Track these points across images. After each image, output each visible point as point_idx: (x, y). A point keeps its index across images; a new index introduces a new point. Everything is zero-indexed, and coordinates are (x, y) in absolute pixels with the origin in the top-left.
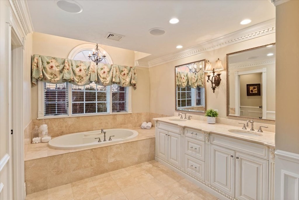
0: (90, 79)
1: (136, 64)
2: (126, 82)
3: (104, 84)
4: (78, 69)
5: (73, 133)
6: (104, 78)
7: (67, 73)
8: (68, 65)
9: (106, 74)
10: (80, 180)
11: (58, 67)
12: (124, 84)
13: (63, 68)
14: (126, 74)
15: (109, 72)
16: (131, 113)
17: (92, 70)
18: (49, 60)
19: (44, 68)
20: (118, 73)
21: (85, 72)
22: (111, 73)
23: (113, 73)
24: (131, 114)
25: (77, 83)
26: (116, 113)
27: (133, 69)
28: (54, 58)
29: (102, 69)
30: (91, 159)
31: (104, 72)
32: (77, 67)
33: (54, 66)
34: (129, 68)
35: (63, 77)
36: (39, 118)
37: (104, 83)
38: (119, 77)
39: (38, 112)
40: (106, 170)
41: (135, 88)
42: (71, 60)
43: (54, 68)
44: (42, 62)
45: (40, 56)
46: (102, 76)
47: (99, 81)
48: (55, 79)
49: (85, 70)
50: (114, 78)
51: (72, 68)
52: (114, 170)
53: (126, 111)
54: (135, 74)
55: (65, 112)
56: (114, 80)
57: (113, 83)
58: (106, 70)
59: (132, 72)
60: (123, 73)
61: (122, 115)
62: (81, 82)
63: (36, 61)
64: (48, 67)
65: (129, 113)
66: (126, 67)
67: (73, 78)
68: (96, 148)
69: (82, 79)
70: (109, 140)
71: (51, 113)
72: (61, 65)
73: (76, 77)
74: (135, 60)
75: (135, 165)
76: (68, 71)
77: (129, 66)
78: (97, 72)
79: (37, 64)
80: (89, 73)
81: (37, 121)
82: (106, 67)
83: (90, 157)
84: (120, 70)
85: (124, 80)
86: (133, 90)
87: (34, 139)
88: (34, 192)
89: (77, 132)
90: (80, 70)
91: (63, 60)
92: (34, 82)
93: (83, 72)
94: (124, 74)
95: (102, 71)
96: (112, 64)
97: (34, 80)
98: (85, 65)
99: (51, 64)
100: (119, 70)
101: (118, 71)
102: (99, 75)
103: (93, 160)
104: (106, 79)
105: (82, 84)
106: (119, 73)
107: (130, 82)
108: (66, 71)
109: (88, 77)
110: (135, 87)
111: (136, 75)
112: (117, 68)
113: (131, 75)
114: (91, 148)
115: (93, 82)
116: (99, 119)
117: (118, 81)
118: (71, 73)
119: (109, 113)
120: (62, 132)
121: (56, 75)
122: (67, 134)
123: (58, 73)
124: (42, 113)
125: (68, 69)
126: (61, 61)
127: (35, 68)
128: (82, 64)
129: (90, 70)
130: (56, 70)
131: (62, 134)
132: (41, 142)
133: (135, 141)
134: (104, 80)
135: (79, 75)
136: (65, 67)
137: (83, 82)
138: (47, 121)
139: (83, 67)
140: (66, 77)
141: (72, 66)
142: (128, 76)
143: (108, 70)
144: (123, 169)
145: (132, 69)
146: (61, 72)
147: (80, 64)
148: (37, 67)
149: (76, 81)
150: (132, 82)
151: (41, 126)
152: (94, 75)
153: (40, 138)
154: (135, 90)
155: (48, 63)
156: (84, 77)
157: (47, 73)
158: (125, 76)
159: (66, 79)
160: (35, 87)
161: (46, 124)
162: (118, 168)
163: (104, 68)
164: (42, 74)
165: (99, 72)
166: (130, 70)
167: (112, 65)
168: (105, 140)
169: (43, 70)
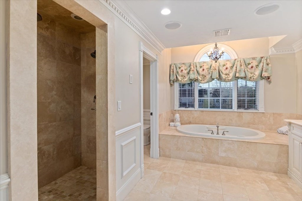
0: (211, 77)
1: (271, 52)
2: (254, 75)
3: (226, 81)
4: (201, 69)
5: (198, 124)
6: (226, 74)
7: (192, 74)
8: (194, 67)
9: (228, 70)
10: (193, 161)
11: (186, 70)
12: (251, 78)
13: (190, 70)
14: (254, 66)
15: (232, 67)
16: (263, 111)
17: (213, 68)
18: (180, 65)
19: (177, 72)
20: (243, 67)
21: (207, 71)
22: (234, 68)
23: (236, 67)
24: (264, 113)
25: (200, 81)
26: (242, 110)
27: (266, 58)
28: (184, 64)
29: (224, 65)
30: (202, 147)
31: (227, 68)
32: (201, 67)
33: (184, 69)
34: (258, 59)
35: (189, 78)
36: (175, 109)
37: (226, 79)
38: (245, 71)
39: (174, 104)
40: (216, 162)
41: (270, 82)
42: (196, 63)
43: (183, 71)
44: (176, 68)
45: (174, 64)
46: (224, 72)
47: (221, 77)
48: (184, 80)
49: (208, 69)
50: (238, 72)
51: (196, 69)
52: (225, 165)
53: (256, 109)
54: (268, 64)
55: (193, 106)
56: (237, 75)
57: (237, 78)
58: (229, 65)
59: (263, 63)
60: (250, 66)
61: (250, 114)
62: (204, 80)
63: (172, 68)
64: (179, 71)
65: (260, 111)
66: (254, 59)
67: (197, 78)
68: (206, 138)
69: (205, 78)
70: (222, 135)
71: (183, 106)
72: (188, 68)
73: (199, 76)
74: (270, 47)
75: (253, 170)
76: (193, 72)
77: (259, 56)
78: (219, 69)
79: (173, 70)
80: (211, 71)
81: (174, 111)
82: (228, 63)
83: (201, 144)
84: (246, 64)
85: (251, 73)
86: (267, 84)
87: (170, 123)
88: (164, 156)
89: (201, 124)
90: (203, 70)
91: (190, 63)
92: (172, 83)
93: (206, 71)
94: (252, 67)
95: (225, 67)
96: (236, 58)
97: (171, 82)
98: (208, 65)
99: (181, 69)
100: (244, 63)
101: (243, 65)
102: (220, 72)
103: (204, 148)
104: (229, 75)
105: (205, 82)
106: (245, 66)
107: (261, 74)
108: (191, 72)
109: (210, 75)
110: (269, 80)
111: (270, 65)
112: (241, 62)
113: (261, 67)
114: (203, 137)
115: (215, 79)
116: (222, 115)
117: (243, 75)
118: (195, 73)
119: (234, 110)
120: (190, 122)
121: (185, 77)
122: (193, 124)
123: (186, 74)
124: (177, 106)
125: (193, 71)
126: (188, 65)
127: (171, 73)
128: (205, 64)
129: (212, 69)
130: (185, 72)
131: (190, 123)
132: (174, 126)
133: (253, 142)
134: (226, 76)
135: (202, 74)
136: (191, 69)
137: (206, 80)
138: (180, 112)
139: (205, 67)
140: (192, 77)
141: (196, 67)
142: (257, 69)
143: (231, 65)
144: (235, 168)
145: (263, 59)
146: (188, 73)
147: (203, 65)
148: (173, 72)
149: (200, 80)
150: (264, 75)
151: (175, 115)
152: (215, 73)
153: (174, 123)
154: (270, 84)
155: (180, 68)
156: (207, 75)
157: (179, 75)
158: (254, 68)
159: (191, 78)
160: (173, 87)
161: (178, 113)
162: (229, 165)
163: (226, 64)
164: (175, 77)
165: (221, 68)
166: (261, 61)
167: (235, 60)
168: (218, 134)
169: (177, 74)
